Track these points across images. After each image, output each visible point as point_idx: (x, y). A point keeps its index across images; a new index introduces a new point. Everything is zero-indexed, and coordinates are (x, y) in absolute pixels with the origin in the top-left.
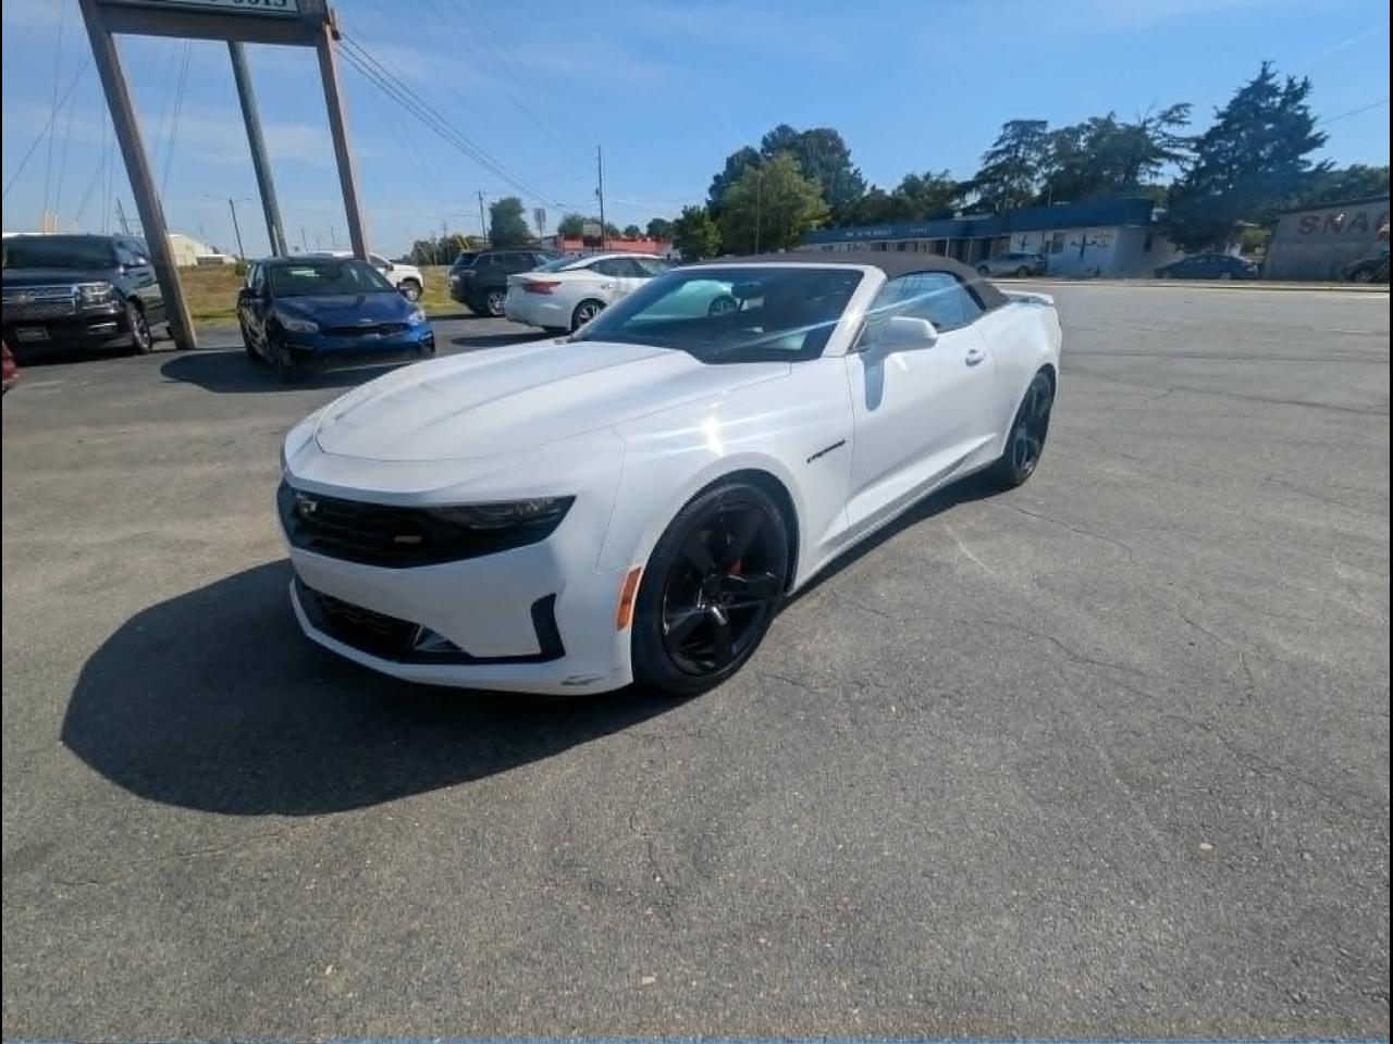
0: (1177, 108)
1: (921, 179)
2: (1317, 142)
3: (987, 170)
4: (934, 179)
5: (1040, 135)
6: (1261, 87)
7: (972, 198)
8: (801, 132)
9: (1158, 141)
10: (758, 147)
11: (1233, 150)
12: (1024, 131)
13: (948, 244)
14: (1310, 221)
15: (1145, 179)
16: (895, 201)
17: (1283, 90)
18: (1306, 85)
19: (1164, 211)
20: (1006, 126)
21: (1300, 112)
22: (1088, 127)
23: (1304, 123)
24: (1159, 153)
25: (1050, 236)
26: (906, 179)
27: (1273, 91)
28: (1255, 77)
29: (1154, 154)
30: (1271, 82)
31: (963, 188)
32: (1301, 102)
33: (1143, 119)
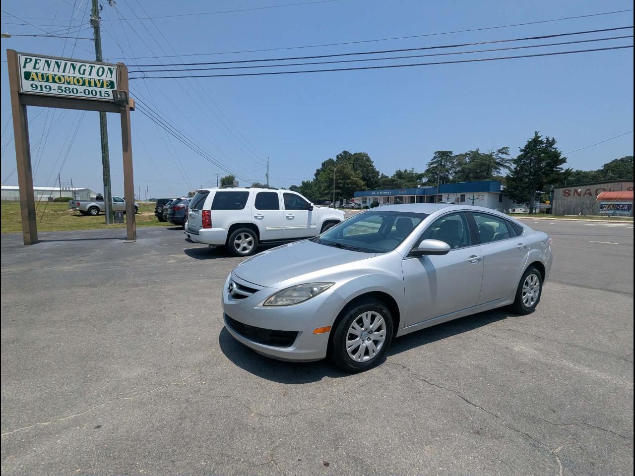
0: (504, 148)
1: (403, 172)
2: (564, 161)
3: (429, 169)
4: (408, 172)
5: (450, 156)
6: (536, 141)
7: (425, 180)
8: (352, 154)
9: (498, 160)
10: (335, 159)
11: (530, 164)
12: (444, 155)
13: (416, 198)
14: (567, 191)
15: (495, 174)
16: (392, 181)
17: (545, 142)
18: (554, 140)
19: (505, 187)
20: (436, 153)
21: (554, 150)
22: (469, 154)
23: (557, 154)
24: (499, 164)
25: (459, 195)
26: (397, 172)
27: (542, 142)
28: (533, 136)
29: (497, 165)
30: (540, 139)
31: (420, 176)
32: (553, 146)
33: (490, 152)
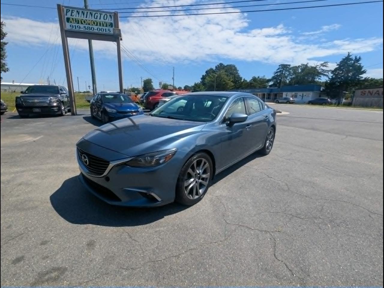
0: (325, 63)
1: (257, 78)
2: (364, 72)
3: (275, 76)
4: (260, 78)
5: (288, 68)
6: (348, 59)
7: (271, 83)
8: (226, 65)
9: (320, 71)
10: (214, 68)
11: (342, 73)
12: (285, 67)
13: (266, 94)
14: (364, 92)
15: (317, 80)
16: (250, 83)
17: (354, 59)
18: (360, 58)
19: (324, 88)
20: (280, 66)
21: (359, 65)
23: (360, 68)
24: (320, 73)
25: (293, 93)
26: (253, 78)
27: (351, 59)
29: (319, 74)
30: (351, 57)
31: (269, 81)
32: (359, 62)
33: (316, 65)
